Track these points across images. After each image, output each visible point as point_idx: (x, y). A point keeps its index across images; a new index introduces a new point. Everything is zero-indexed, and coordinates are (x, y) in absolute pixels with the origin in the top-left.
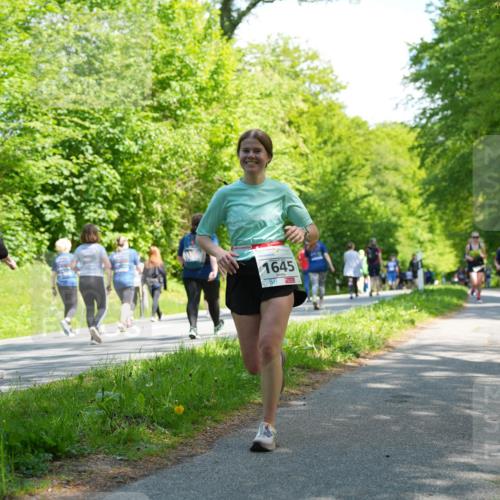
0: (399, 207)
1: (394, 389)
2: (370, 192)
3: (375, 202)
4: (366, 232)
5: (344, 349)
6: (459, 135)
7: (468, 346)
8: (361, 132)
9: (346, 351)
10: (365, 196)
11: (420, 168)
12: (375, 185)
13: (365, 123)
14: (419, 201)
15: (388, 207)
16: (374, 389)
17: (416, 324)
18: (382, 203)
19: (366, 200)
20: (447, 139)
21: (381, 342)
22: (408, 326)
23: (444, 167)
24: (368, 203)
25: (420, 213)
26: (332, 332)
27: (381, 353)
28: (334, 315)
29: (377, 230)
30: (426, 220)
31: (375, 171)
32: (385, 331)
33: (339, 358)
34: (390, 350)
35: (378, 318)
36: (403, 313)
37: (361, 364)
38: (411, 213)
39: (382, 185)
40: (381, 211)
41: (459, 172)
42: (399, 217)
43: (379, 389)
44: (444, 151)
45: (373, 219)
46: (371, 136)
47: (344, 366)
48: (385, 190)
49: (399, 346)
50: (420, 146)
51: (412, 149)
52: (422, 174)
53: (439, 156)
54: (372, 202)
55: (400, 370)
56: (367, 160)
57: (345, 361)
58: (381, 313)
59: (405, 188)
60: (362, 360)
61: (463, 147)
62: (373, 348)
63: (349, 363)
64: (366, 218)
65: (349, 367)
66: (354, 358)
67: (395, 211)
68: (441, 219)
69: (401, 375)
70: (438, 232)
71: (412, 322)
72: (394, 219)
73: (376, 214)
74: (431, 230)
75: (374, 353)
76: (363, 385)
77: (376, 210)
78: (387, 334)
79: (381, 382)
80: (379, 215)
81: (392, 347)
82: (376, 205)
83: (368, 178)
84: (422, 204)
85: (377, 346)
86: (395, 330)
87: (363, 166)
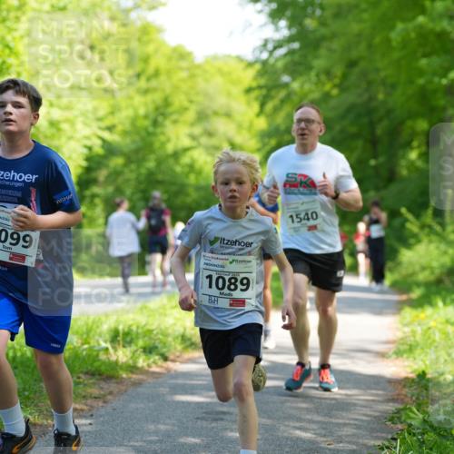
1: (208, 404)
2: (195, 143)
3: (200, 156)
4: (187, 196)
5: (149, 350)
6: (307, 75)
8: (184, 64)
9: (150, 352)
10: (187, 149)
11: (258, 115)
12: (202, 135)
13: (190, 54)
16: (183, 402)
19: (189, 153)
20: (294, 80)
24: (191, 157)
26: (134, 328)
28: (139, 305)
29: (202, 193)
31: (202, 117)
33: (141, 362)
37: (168, 370)
39: (210, 134)
43: (189, 403)
44: (289, 95)
45: (197, 178)
46: (198, 72)
47: (146, 372)
48: (214, 141)
50: (260, 87)
51: (249, 91)
52: (262, 123)
53: (283, 102)
54: (196, 157)
56: (191, 102)
57: (149, 366)
59: (238, 140)
60: (170, 364)
61: (311, 91)
63: (154, 369)
64: (188, 178)
65: (154, 373)
66: (160, 362)
73: (201, 173)
76: (169, 398)
77: (201, 167)
79: (192, 394)
80: (204, 174)
82: (201, 161)
83: (192, 125)
87: (186, 109)
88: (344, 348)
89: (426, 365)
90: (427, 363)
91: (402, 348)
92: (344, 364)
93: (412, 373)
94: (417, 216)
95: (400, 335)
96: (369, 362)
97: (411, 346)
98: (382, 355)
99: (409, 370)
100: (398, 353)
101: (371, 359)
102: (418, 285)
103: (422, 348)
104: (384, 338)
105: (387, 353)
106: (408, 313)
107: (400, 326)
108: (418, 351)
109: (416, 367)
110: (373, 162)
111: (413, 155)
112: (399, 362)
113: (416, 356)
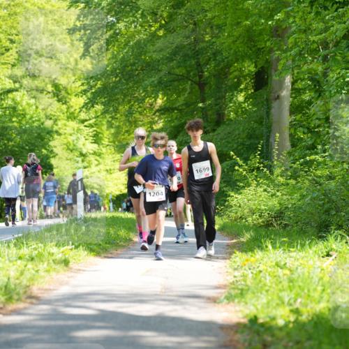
0: (55, 107)
2: (17, 85)
3: (22, 99)
4: (9, 140)
6: (133, 16)
7: (136, 295)
10: (10, 91)
12: (23, 77)
14: (82, 100)
15: (41, 107)
17: (71, 265)
18: (33, 101)
19: (10, 95)
20: (118, 20)
21: (21, 291)
22: (60, 267)
23: (114, 57)
24: (13, 100)
25: (83, 116)
27: (21, 305)
29: (25, 137)
30: (91, 126)
32: (28, 275)
34: (34, 301)
35: (20, 258)
36: (55, 250)
38: (72, 117)
40: (31, 111)
41: (133, 64)
42: (56, 121)
44: (115, 35)
45: (20, 122)
48: (37, 83)
49: (46, 296)
54: (19, 99)
55: (44, 329)
58: (25, 251)
59: (63, 81)
61: (139, 32)
62: (10, 299)
64: (11, 121)
67: (49, 112)
68: (110, 125)
69: (45, 337)
70: (105, 142)
71: (66, 262)
72: (48, 123)
73: (24, 115)
74: (97, 139)
75: (11, 307)
77: (24, 110)
78: (32, 279)
80: (28, 117)
81: (37, 298)
82: (24, 103)
83: (13, 66)
84: (86, 104)
85: (16, 297)
86: (42, 273)
88: (175, 293)
89: (257, 309)
90: (259, 307)
91: (233, 292)
92: (175, 310)
93: (244, 317)
94: (246, 160)
95: (231, 279)
96: (201, 308)
97: (242, 290)
98: (214, 300)
99: (240, 315)
100: (230, 298)
101: (202, 304)
102: (248, 228)
103: (254, 293)
104: (215, 283)
105: (218, 298)
106: (239, 257)
107: (230, 270)
108: (249, 296)
109: (247, 312)
110: (201, 105)
111: (241, 98)
112: (231, 307)
113: (248, 300)
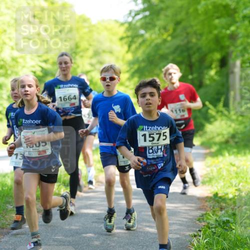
2: (93, 68)
6: (154, 30)
8: (86, 25)
11: (127, 52)
12: (96, 64)
20: (146, 32)
25: (127, 84)
31: (97, 53)
41: (154, 56)
44: (144, 41)
46: (94, 29)
50: (128, 37)
53: (140, 44)
54: (93, 76)
56: (90, 45)
87: (88, 49)
110: (190, 77)
111: (212, 73)
